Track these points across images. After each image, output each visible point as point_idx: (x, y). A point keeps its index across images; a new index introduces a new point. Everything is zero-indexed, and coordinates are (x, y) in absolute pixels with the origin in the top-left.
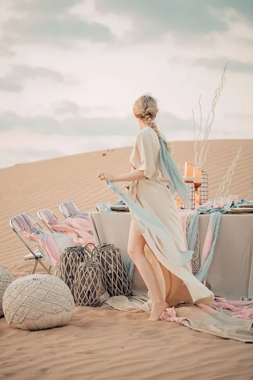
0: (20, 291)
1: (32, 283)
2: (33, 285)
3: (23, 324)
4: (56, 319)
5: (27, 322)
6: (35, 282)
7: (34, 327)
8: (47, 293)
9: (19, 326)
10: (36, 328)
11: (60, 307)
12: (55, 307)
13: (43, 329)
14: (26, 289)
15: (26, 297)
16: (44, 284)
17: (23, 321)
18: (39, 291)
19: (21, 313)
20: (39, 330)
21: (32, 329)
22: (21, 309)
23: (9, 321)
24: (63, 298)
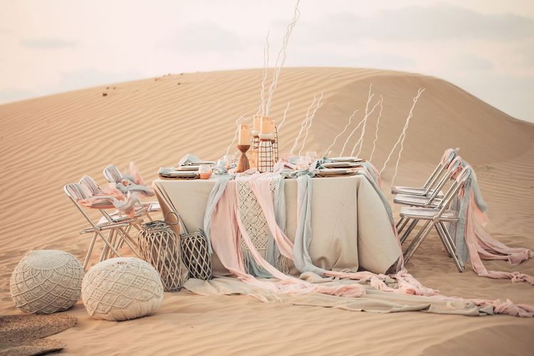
0: (104, 278)
1: (118, 267)
2: (119, 270)
3: (109, 313)
4: (146, 307)
5: (115, 311)
6: (121, 266)
7: (121, 316)
8: (136, 278)
9: (104, 316)
10: (124, 319)
11: (150, 294)
12: (145, 294)
13: (131, 319)
14: (112, 274)
15: (113, 283)
16: (132, 268)
17: (109, 311)
18: (126, 276)
19: (107, 302)
20: (127, 320)
21: (119, 319)
22: (107, 297)
23: (93, 312)
24: (153, 284)
